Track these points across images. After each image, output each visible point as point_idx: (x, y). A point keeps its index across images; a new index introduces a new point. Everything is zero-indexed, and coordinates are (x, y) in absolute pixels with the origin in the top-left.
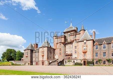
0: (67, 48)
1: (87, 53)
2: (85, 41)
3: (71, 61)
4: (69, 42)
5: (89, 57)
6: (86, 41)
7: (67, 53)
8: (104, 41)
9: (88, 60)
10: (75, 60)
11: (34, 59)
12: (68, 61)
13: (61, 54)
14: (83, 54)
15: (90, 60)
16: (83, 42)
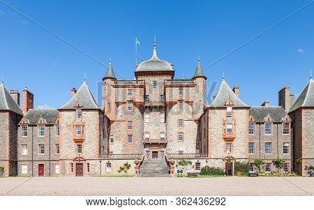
0: (147, 120)
1: (234, 143)
2: (229, 109)
3: (191, 163)
4: (154, 104)
5: (240, 153)
6: (234, 108)
7: (147, 136)
8: (268, 116)
9: (237, 161)
10: (200, 161)
11: (24, 152)
12: (180, 163)
13: (130, 141)
14: (223, 143)
15: (242, 161)
16: (223, 111)
